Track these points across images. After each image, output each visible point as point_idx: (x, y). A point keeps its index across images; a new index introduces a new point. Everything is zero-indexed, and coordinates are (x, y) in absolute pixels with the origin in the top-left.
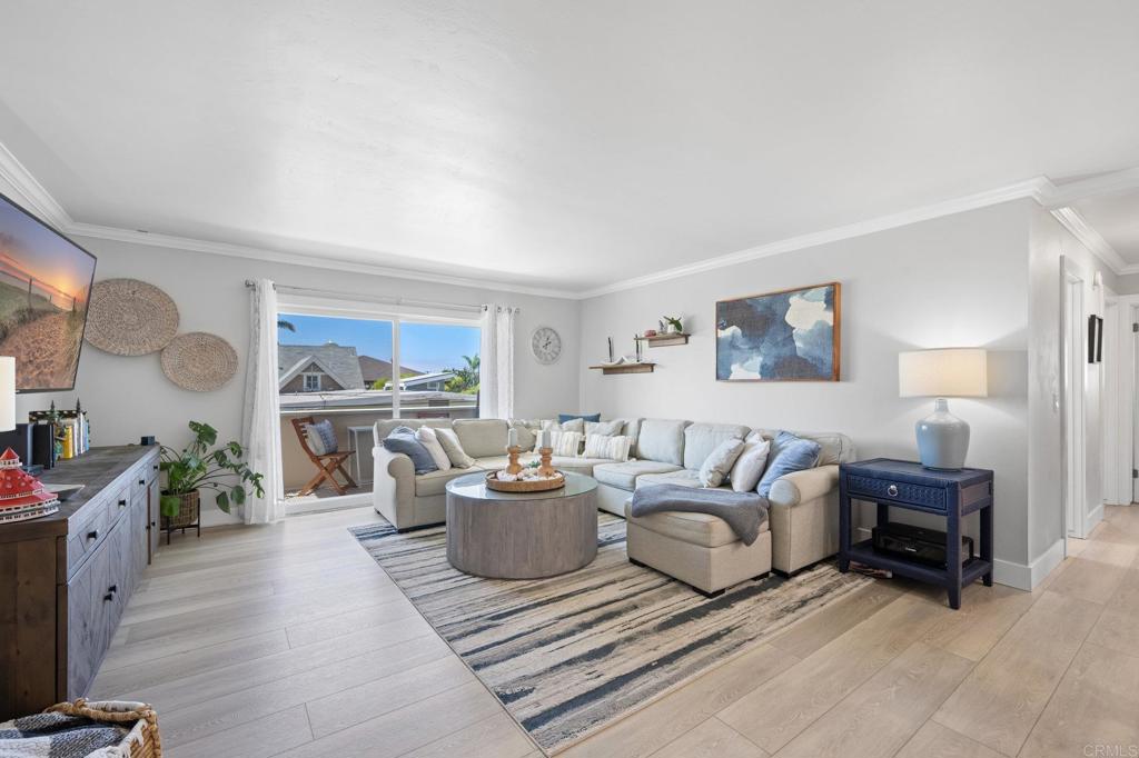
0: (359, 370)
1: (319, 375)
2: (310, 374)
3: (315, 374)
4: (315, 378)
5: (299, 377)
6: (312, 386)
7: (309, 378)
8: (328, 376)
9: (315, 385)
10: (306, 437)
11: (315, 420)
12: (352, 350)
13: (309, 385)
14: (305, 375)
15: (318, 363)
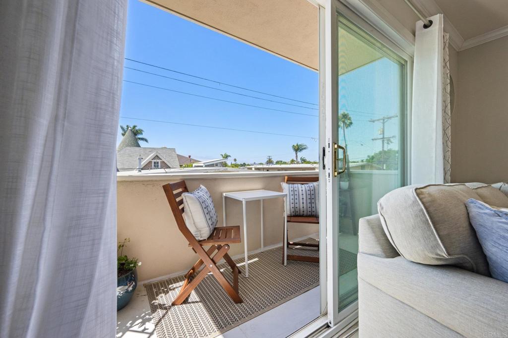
0: (177, 159)
1: (159, 161)
2: (155, 161)
3: (158, 161)
4: (158, 163)
5: (150, 162)
6: (156, 166)
7: (155, 163)
8: (164, 162)
9: (158, 166)
10: (183, 210)
11: (188, 184)
12: (174, 150)
13: (155, 166)
14: (153, 161)
15: (159, 155)
